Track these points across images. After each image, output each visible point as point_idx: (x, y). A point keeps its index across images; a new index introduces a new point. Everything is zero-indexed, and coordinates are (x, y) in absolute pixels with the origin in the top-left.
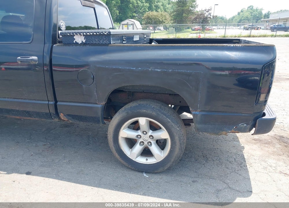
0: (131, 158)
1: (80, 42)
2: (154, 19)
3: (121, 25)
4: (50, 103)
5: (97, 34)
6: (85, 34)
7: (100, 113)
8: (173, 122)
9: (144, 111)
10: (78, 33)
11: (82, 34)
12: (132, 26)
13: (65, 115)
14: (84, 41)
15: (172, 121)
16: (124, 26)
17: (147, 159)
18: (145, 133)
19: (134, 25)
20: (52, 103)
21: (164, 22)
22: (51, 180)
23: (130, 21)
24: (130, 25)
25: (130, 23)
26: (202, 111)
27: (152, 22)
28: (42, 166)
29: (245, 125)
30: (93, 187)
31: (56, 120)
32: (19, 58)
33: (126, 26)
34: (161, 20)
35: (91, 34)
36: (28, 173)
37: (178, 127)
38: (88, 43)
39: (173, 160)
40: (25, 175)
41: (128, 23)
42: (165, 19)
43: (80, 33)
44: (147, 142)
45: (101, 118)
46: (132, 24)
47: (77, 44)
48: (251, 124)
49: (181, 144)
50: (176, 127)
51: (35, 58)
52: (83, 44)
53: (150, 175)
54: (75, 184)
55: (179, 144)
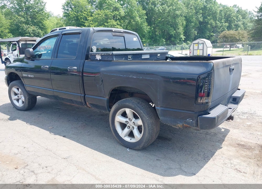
0: (122, 137)
1: (99, 59)
2: (231, 37)
3: (192, 44)
4: (82, 95)
5: (106, 54)
6: (101, 54)
7: (106, 104)
8: (144, 114)
9: (128, 104)
10: (98, 53)
11: (99, 54)
12: (202, 45)
13: (89, 104)
14: (101, 58)
15: (144, 112)
16: (195, 45)
17: (131, 139)
18: (130, 120)
19: (205, 44)
20: (83, 95)
21: (241, 40)
22: (73, 142)
23: (201, 41)
24: (200, 44)
25: (201, 42)
26: (161, 107)
27: (228, 40)
28: (74, 134)
29: (191, 120)
30: (92, 149)
31: (86, 106)
32: (69, 68)
33: (197, 45)
34: (238, 38)
35: (104, 54)
36: (64, 136)
37: (148, 117)
38: (102, 59)
39: (144, 141)
40: (62, 137)
41: (198, 42)
42: (243, 37)
43: (98, 54)
44: (132, 126)
45: (106, 107)
46: (202, 43)
47: (97, 60)
48: (195, 120)
49: (149, 130)
50: (146, 117)
51: (76, 68)
52: (100, 60)
53: (131, 150)
54: (84, 146)
55: (148, 129)
